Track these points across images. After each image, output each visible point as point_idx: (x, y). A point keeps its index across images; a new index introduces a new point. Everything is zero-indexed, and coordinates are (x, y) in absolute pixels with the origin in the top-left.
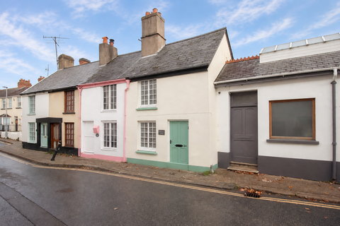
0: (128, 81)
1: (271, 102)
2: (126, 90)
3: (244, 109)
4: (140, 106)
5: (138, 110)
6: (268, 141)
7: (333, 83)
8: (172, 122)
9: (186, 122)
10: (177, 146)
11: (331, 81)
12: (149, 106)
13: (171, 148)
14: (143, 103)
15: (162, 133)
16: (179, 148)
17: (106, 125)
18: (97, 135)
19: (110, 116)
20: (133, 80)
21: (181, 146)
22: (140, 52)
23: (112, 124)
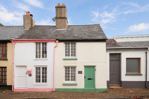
0: (57, 41)
1: (127, 59)
2: (55, 47)
3: (114, 61)
4: (65, 57)
5: (64, 60)
6: (126, 75)
7: (146, 53)
8: (86, 67)
9: (94, 67)
10: (88, 79)
11: (146, 52)
12: (71, 57)
13: (85, 81)
14: (66, 55)
15: (80, 72)
16: (90, 80)
17: (38, 69)
18: (30, 75)
19: (41, 63)
20: (60, 41)
21: (91, 79)
22: (55, 26)
23: (43, 68)
